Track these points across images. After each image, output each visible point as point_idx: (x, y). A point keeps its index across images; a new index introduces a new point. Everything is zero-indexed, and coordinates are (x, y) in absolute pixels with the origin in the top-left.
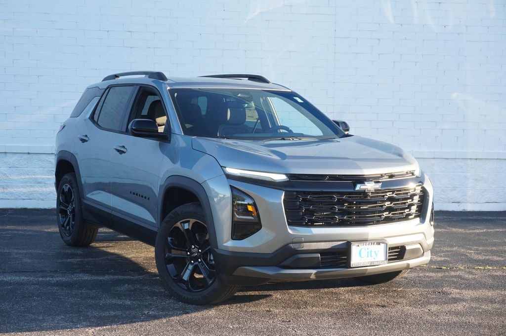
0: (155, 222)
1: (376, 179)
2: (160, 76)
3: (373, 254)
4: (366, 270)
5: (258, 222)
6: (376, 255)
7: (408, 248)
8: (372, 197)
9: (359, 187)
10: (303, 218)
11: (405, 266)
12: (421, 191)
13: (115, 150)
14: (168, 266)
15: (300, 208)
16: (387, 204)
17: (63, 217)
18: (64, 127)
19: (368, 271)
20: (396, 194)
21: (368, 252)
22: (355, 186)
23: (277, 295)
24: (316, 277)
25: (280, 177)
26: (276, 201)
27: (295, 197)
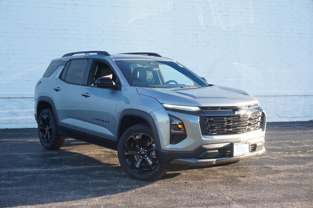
0: (113, 135)
2: (106, 54)
4: (240, 158)
5: (184, 133)
6: (245, 149)
7: (258, 145)
8: (242, 118)
9: (236, 113)
10: (208, 131)
11: (256, 154)
12: (262, 114)
13: (82, 96)
14: (126, 160)
15: (207, 125)
16: (248, 122)
17: (42, 134)
18: (40, 82)
20: (252, 116)
21: (241, 148)
22: (234, 113)
24: (216, 163)
25: (196, 109)
26: (196, 122)
27: (204, 119)
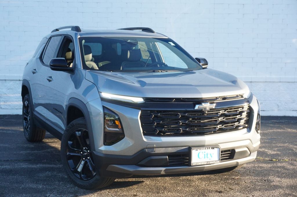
1: (211, 101)
2: (77, 29)
3: (209, 156)
4: (204, 167)
5: (122, 132)
6: (212, 157)
7: (237, 150)
8: (207, 114)
9: (197, 107)
10: (155, 130)
11: (235, 163)
12: (248, 109)
14: (69, 161)
15: (153, 123)
16: (220, 119)
18: (28, 63)
19: (205, 169)
20: (227, 112)
21: (205, 155)
22: (194, 107)
23: (147, 182)
24: (165, 172)
25: (139, 100)
26: (135, 118)
27: (149, 114)
